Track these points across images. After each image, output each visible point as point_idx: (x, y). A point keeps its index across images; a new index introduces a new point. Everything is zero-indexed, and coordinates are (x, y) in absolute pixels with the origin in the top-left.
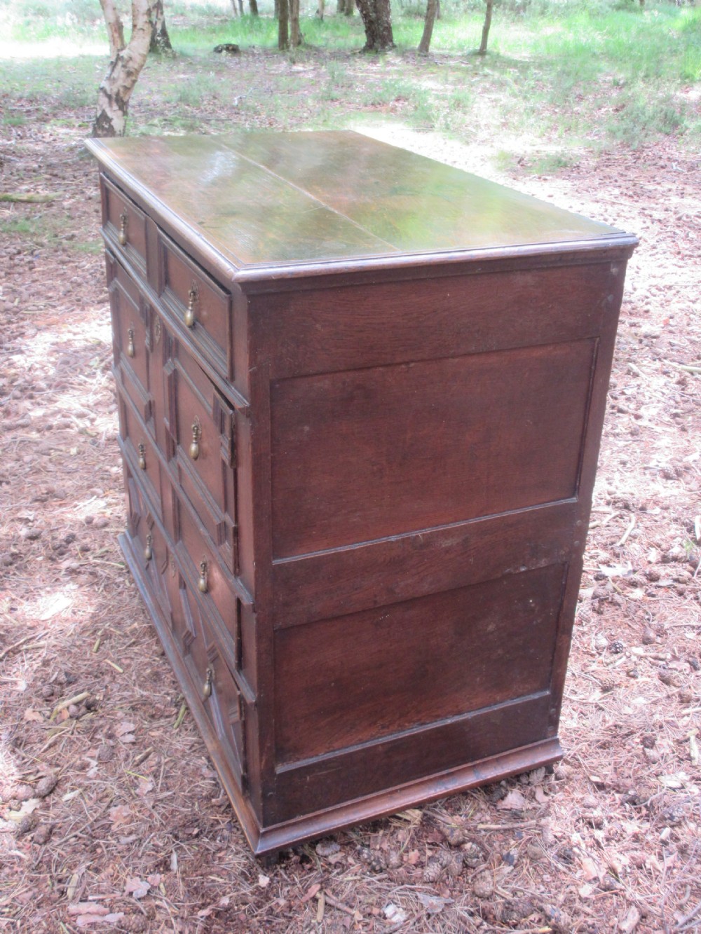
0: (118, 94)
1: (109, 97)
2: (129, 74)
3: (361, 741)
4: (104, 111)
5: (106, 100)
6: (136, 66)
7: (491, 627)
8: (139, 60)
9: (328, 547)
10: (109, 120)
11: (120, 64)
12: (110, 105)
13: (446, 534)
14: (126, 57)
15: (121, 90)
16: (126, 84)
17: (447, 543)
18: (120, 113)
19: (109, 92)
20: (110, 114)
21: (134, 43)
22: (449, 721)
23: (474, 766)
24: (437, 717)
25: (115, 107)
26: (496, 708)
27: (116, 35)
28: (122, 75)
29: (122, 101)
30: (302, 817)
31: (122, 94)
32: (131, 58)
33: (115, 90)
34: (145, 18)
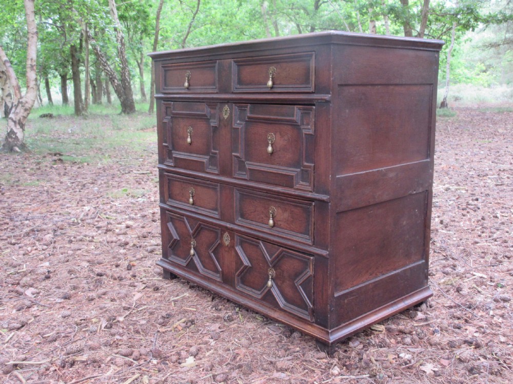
0: (19, 120)
1: (15, 122)
2: (26, 110)
3: (363, 282)
4: (12, 129)
5: (13, 123)
6: (30, 106)
7: (405, 223)
8: (31, 102)
9: (353, 171)
10: (15, 134)
11: (20, 105)
12: (15, 126)
13: (391, 170)
14: (24, 101)
15: (22, 118)
16: (24, 115)
17: (392, 175)
18: (21, 130)
19: (14, 119)
20: (15, 130)
21: (28, 95)
22: (392, 273)
23: (402, 299)
24: (388, 271)
25: (18, 127)
26: (408, 267)
27: (17, 92)
28: (22, 111)
29: (22, 124)
30: (344, 324)
31: (22, 120)
32: (27, 102)
33: (18, 118)
34: (34, 82)
